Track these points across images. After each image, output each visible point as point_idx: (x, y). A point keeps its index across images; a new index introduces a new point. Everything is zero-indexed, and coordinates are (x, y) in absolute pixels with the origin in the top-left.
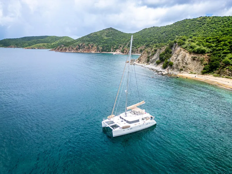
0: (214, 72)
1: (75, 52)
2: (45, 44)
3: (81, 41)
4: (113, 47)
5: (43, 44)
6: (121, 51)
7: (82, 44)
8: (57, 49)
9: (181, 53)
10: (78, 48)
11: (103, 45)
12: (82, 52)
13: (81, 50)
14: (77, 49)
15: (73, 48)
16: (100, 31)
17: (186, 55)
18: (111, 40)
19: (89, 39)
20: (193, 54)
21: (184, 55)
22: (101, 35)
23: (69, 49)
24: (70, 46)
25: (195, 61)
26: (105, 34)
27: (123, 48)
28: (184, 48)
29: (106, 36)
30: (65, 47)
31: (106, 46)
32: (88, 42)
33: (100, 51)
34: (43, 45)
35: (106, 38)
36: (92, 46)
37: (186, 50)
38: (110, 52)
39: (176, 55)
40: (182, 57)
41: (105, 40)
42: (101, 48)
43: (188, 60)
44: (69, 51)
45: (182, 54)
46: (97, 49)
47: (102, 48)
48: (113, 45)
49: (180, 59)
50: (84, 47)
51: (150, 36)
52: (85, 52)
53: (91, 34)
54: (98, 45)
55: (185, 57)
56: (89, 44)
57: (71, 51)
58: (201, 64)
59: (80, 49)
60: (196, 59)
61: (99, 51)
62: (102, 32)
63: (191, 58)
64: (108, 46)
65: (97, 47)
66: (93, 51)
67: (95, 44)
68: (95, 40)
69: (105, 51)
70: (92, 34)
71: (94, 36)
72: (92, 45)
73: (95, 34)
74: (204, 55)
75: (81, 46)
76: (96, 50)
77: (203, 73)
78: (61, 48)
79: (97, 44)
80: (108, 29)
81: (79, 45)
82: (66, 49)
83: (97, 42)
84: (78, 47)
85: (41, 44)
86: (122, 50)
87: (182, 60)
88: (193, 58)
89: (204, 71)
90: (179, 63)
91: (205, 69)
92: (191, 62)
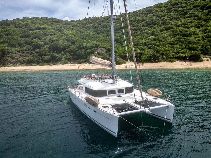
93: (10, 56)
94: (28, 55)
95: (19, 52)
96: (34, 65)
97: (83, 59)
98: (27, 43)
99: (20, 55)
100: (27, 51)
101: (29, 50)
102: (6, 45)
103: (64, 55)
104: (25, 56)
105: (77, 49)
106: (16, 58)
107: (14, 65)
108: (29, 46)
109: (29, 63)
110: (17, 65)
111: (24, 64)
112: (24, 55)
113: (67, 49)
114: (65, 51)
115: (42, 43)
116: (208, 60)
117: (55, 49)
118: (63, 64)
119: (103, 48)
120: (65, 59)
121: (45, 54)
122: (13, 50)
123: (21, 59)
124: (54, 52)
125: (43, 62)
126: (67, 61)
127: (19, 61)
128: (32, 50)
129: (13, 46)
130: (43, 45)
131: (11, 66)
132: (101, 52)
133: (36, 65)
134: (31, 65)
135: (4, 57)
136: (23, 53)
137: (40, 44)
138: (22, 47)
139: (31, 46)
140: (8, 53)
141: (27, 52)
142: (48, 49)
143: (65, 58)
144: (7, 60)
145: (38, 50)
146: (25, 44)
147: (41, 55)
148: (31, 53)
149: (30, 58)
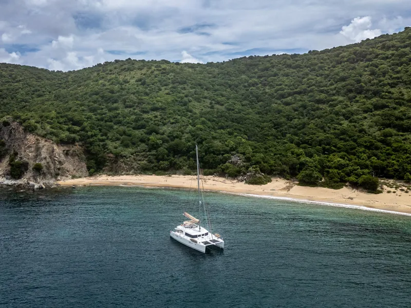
0: (104, 170)
9: (41, 145)
17: (53, 148)
20: (62, 146)
21: (51, 149)
25: (69, 156)
28: (42, 136)
40: (48, 152)
43: (60, 156)
45: (45, 147)
55: (53, 152)
58: (81, 161)
60: (70, 154)
63: (62, 152)
77: (91, 175)
87: (50, 157)
88: (65, 152)
89: (92, 170)
90: (48, 163)
91: (91, 167)
92: (65, 159)
93: (124, 161)
94: (143, 159)
95: (132, 154)
96: (150, 173)
97: (212, 168)
98: (142, 141)
99: (134, 159)
100: (142, 152)
101: (144, 151)
102: (118, 143)
103: (186, 161)
104: (140, 160)
105: (204, 154)
106: (129, 163)
107: (127, 173)
108: (143, 145)
109: (144, 170)
110: (131, 173)
111: (138, 172)
112: (138, 158)
113: (191, 153)
114: (189, 155)
115: (160, 142)
116: (389, 192)
117: (175, 151)
118: (184, 175)
119: (241, 153)
120: (188, 168)
121: (163, 159)
122: (127, 152)
123: (135, 165)
124: (174, 157)
125: (160, 170)
126: (189, 170)
127: (133, 168)
128: (147, 152)
129: (127, 146)
130: (161, 144)
131: (125, 174)
132: (237, 161)
133: (151, 175)
134: (146, 174)
135: (117, 161)
136: (137, 155)
137: (157, 144)
138: (136, 147)
139: (146, 146)
140: (122, 157)
141: (142, 155)
142: (166, 151)
143: (187, 166)
144: (121, 166)
145: (154, 152)
146: (140, 143)
147: (158, 160)
148: (146, 156)
149: (145, 164)
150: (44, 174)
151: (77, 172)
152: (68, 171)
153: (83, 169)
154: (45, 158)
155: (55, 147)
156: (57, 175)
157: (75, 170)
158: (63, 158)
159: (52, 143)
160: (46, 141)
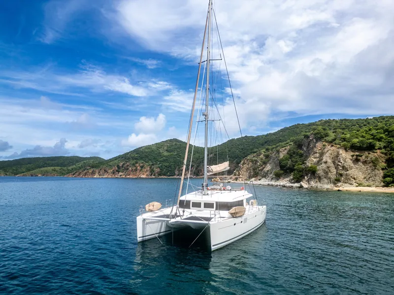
1: (110, 177)
2: (58, 168)
3: (123, 159)
4: (179, 168)
5: (52, 168)
6: (194, 173)
7: (124, 164)
8: (77, 173)
9: (326, 150)
10: (117, 171)
11: (161, 164)
12: (124, 176)
13: (121, 173)
14: (114, 173)
15: (107, 170)
16: (156, 144)
17: (338, 153)
18: (176, 156)
19: (136, 155)
20: (353, 151)
21: (336, 154)
22: (158, 150)
23: (99, 172)
24: (101, 167)
25: (359, 163)
26: (166, 148)
27: (196, 169)
28: (330, 142)
29: (167, 150)
30: (92, 170)
31: (166, 167)
32: (135, 160)
33: (157, 175)
34: (53, 170)
35: (166, 154)
36: (142, 167)
37: (336, 144)
38: (173, 176)
39: (318, 155)
40: (332, 156)
41: (164, 156)
42: (157, 170)
43: (345, 161)
44: (100, 175)
45: (330, 152)
46: (151, 172)
47: (159, 170)
48: (178, 165)
49: (329, 161)
50: (128, 169)
51: (242, 149)
52: (129, 177)
53: (141, 147)
54: (153, 165)
55: (337, 157)
56: (137, 163)
57: (102, 175)
58: (375, 168)
59: (119, 172)
60: (362, 161)
61: (154, 175)
62: (159, 145)
63: (351, 158)
64: (170, 166)
65: (150, 168)
66: (143, 174)
67: (147, 163)
68: (148, 157)
69: (164, 175)
70: (143, 148)
71: (147, 150)
72: (141, 165)
73: (148, 147)
74: (374, 152)
75: (122, 166)
76: (148, 173)
77: (387, 185)
78: (85, 171)
79: (151, 163)
80: (171, 140)
81: (118, 166)
82: (93, 173)
83: (150, 160)
84: (117, 169)
85: (49, 168)
86: (196, 171)
87: (334, 163)
88: (355, 157)
89: (388, 179)
90: (328, 167)
91: (389, 176)
92: (352, 165)
150: (320, 178)
151: (367, 181)
152: (354, 179)
153: (377, 178)
154: (326, 162)
155: (342, 152)
156: (338, 180)
157: (365, 178)
158: (349, 163)
159: (338, 148)
160: (332, 146)
